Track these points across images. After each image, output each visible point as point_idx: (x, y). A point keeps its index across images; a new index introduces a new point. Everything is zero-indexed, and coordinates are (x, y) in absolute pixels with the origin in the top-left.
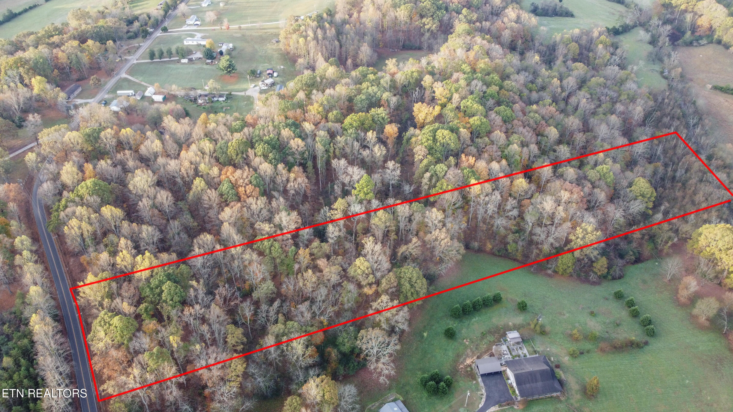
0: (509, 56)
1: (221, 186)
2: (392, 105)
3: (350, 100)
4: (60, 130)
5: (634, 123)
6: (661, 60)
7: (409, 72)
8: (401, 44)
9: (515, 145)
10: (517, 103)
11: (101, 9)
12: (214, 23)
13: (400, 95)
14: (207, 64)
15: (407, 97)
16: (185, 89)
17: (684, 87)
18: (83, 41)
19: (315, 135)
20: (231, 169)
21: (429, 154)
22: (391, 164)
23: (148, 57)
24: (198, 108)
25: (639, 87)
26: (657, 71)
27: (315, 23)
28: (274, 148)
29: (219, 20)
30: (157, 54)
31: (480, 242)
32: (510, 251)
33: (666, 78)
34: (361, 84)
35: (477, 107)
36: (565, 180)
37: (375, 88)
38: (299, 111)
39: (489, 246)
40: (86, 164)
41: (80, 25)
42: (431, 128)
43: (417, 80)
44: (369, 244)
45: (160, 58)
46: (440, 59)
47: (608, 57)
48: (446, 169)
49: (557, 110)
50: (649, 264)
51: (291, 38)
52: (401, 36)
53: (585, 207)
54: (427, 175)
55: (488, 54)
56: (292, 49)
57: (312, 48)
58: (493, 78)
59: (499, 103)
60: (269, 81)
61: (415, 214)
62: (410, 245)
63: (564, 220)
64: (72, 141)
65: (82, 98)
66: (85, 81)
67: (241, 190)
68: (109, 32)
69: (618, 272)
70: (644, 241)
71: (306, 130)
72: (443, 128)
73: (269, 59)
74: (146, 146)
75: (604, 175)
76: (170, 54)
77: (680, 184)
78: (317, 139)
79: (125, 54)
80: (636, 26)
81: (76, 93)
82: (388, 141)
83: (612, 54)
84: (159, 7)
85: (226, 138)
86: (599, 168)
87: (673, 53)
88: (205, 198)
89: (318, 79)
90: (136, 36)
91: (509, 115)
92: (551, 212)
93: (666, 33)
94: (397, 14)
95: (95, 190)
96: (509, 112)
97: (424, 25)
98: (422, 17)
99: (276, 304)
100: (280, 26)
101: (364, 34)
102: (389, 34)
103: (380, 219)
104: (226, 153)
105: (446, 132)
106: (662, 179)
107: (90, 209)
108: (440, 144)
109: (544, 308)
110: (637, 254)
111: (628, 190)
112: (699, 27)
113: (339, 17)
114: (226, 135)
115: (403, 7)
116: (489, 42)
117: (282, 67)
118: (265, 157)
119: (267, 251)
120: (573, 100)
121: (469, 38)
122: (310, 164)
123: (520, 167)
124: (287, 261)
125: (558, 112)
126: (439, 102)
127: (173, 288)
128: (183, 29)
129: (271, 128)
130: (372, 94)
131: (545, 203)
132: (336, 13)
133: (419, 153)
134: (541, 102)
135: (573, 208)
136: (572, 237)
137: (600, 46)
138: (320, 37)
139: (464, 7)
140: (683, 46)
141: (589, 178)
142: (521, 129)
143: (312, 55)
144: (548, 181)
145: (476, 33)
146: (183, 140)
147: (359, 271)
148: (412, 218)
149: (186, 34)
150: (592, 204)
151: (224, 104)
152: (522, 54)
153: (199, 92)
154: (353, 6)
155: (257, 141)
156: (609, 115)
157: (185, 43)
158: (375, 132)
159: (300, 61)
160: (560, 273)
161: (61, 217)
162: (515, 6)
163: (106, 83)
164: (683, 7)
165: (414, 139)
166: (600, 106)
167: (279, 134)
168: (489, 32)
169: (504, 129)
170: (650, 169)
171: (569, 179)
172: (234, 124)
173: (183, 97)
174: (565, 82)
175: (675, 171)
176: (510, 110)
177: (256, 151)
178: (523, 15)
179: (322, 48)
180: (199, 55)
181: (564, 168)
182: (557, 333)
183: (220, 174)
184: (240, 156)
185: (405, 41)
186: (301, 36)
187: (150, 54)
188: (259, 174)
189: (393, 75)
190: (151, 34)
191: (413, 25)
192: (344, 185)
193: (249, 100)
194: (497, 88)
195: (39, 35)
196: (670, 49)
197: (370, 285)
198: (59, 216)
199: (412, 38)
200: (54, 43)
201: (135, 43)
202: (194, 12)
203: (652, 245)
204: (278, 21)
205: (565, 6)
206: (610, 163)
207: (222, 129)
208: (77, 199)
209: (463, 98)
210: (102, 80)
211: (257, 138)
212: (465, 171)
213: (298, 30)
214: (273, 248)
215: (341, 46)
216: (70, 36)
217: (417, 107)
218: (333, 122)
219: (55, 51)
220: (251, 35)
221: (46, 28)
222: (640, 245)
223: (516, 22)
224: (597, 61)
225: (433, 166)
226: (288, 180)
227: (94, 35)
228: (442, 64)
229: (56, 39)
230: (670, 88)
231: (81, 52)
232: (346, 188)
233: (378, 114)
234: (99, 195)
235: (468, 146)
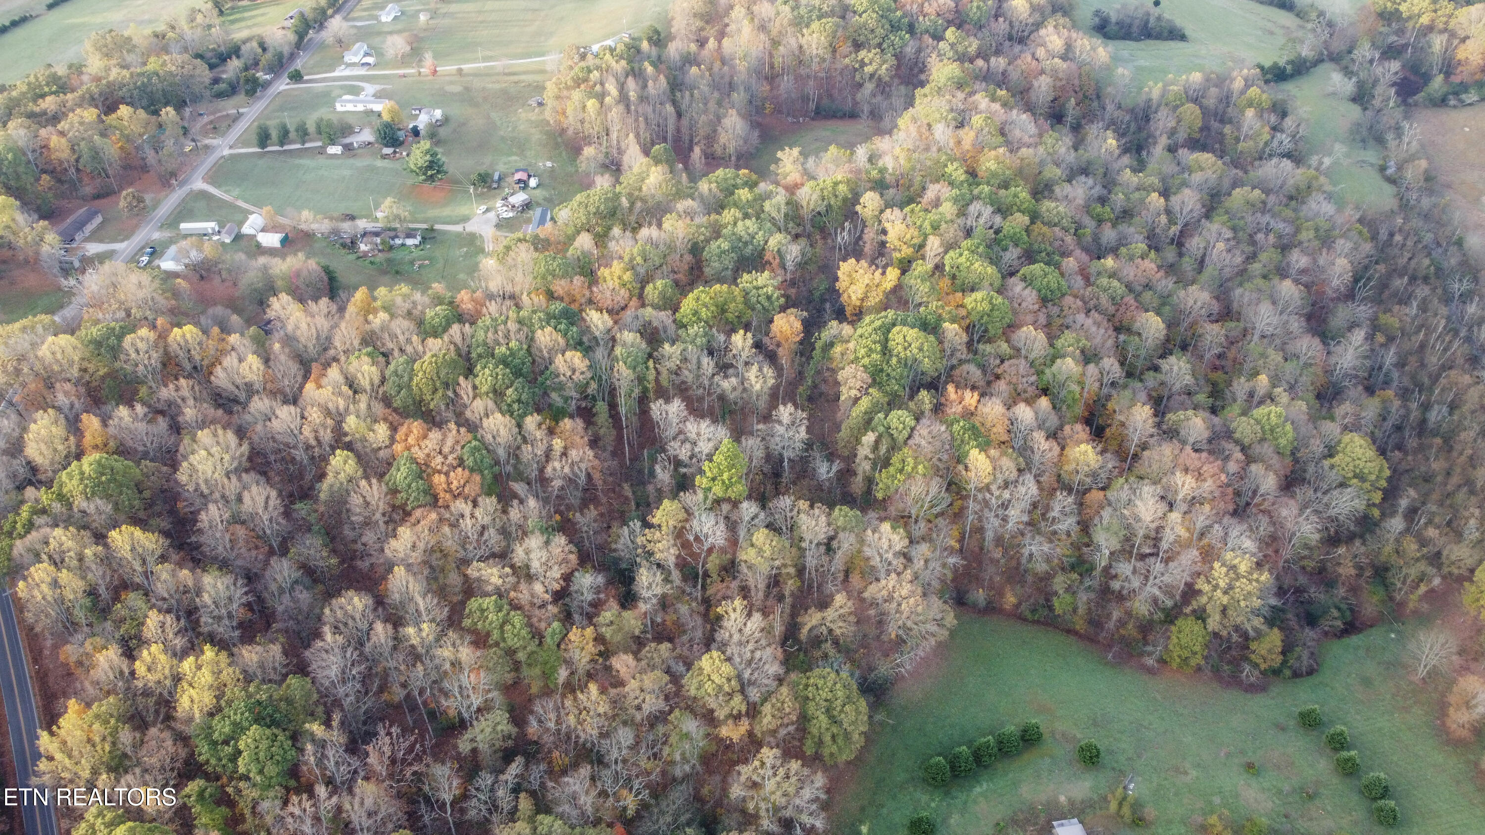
0: (1050, 138)
1: (393, 471)
2: (790, 265)
3: (696, 249)
4: (33, 328)
5: (1330, 293)
6: (1380, 140)
7: (829, 183)
8: (812, 106)
9: (1069, 360)
10: (1069, 255)
11: (161, 28)
12: (404, 60)
13: (809, 236)
14: (384, 157)
15: (824, 238)
16: (331, 219)
17: (1435, 206)
18: (110, 107)
19: (613, 339)
20: (416, 426)
21: (874, 383)
22: (785, 412)
23: (255, 142)
24: (359, 262)
25: (1340, 210)
26: (1372, 165)
27: (623, 63)
28: (517, 373)
29: (415, 53)
30: (274, 134)
31: (991, 588)
32: (1058, 611)
33: (1392, 181)
34: (719, 214)
35: (981, 268)
36: (1184, 442)
37: (751, 224)
38: (578, 280)
39: (1010, 599)
40: (84, 417)
41: (108, 69)
42: (878, 323)
43: (845, 200)
44: (733, 616)
45: (282, 144)
46: (897, 151)
47: (1266, 137)
48: (913, 423)
49: (1159, 267)
50: (1374, 637)
51: (569, 98)
52: (811, 88)
53: (1231, 508)
54: (869, 438)
55: (1002, 133)
56: (571, 121)
57: (616, 120)
58: (1015, 196)
59: (1030, 257)
60: (519, 198)
61: (841, 535)
62: (830, 614)
63: (1182, 545)
64: (59, 356)
65: (101, 241)
66: (113, 198)
67: (439, 480)
68: (171, 85)
69: (1306, 661)
70: (1362, 582)
71: (594, 328)
72: (904, 323)
73: (519, 145)
74: (225, 369)
75: (1272, 430)
76: (303, 134)
77: (1438, 441)
78: (618, 351)
79: (205, 134)
80: (1322, 61)
81: (89, 228)
82: (781, 352)
83: (1274, 129)
84: (289, 23)
85: (409, 349)
86: (1260, 412)
87: (1406, 125)
88: (355, 500)
89: (625, 202)
90: (233, 90)
91: (1054, 286)
92: (1153, 526)
93: (1389, 77)
94: (803, 41)
95: (101, 483)
96: (1052, 278)
97: (863, 64)
98: (858, 46)
99: (515, 768)
100: (548, 68)
101: (732, 86)
102: (786, 84)
103: (760, 551)
104: (409, 387)
105: (912, 333)
106: (1399, 428)
107: (86, 534)
108: (899, 362)
109: (1139, 757)
110: (1348, 613)
111: (1326, 463)
112: (1459, 63)
113: (674, 49)
114: (409, 341)
115: (815, 25)
116: (1004, 105)
117: (549, 164)
118: (497, 394)
119: (496, 635)
120: (1195, 244)
121: (960, 95)
122: (601, 407)
123: (1079, 410)
124: (542, 656)
125: (1161, 273)
126: (897, 255)
127: (264, 744)
128: (336, 74)
129: (512, 326)
130: (746, 238)
131: (1138, 503)
132: (670, 38)
133: (851, 382)
134: (1123, 250)
135: (1203, 515)
136: (1202, 585)
137: (1250, 113)
138: (632, 95)
139: (950, 23)
140: (1426, 107)
141: (1237, 435)
142: (1081, 318)
143: (614, 136)
144: (1144, 447)
145: (978, 86)
146: (312, 351)
147: (709, 687)
148: (835, 544)
149: (342, 87)
150: (1245, 499)
151: (416, 253)
152: (1076, 128)
153: (362, 224)
154: (707, 22)
155: (480, 356)
156: (1276, 280)
157: (339, 107)
158: (749, 335)
159: (589, 151)
160: (1174, 666)
161: (15, 552)
162: (1061, 21)
163: (155, 207)
164: (1425, 20)
165: (838, 349)
166: (1252, 257)
167: (531, 340)
168: (1002, 80)
169: (1042, 319)
170: (1371, 408)
171: (1191, 440)
172: (429, 313)
173: (326, 237)
174: (1175, 200)
175: (1426, 407)
176: (1056, 273)
177: (477, 381)
178: (1079, 42)
179: (636, 120)
180: (367, 136)
181: (1181, 414)
182: (1170, 822)
183: (392, 440)
184: (440, 393)
185: (820, 98)
186: (591, 94)
187: (259, 134)
188: (482, 441)
189: (791, 189)
190: (266, 85)
191: (839, 66)
192: (678, 463)
193: (473, 242)
194: (1027, 220)
195: (14, 94)
196: (1398, 114)
197: (737, 717)
198: (11, 547)
199: (835, 93)
200: (44, 113)
201: (229, 106)
202: (363, 35)
203: (1381, 593)
204: (543, 55)
205: (1167, 16)
206: (1285, 398)
207: (401, 326)
208: (57, 507)
209: (949, 247)
210: (148, 198)
211: (480, 350)
212: (956, 427)
213: (586, 80)
214: (508, 627)
215: (679, 115)
216: (82, 98)
217: (846, 268)
218: (656, 307)
219: (43, 132)
220: (484, 89)
221: (32, 79)
222: (1354, 590)
223: (1064, 58)
224: (1241, 146)
225: (881, 415)
226: (548, 456)
227: (135, 92)
228: (902, 162)
229: (49, 103)
230: (1404, 206)
231: (103, 135)
232: (683, 470)
233: (757, 288)
234: (108, 497)
235: (961, 362)
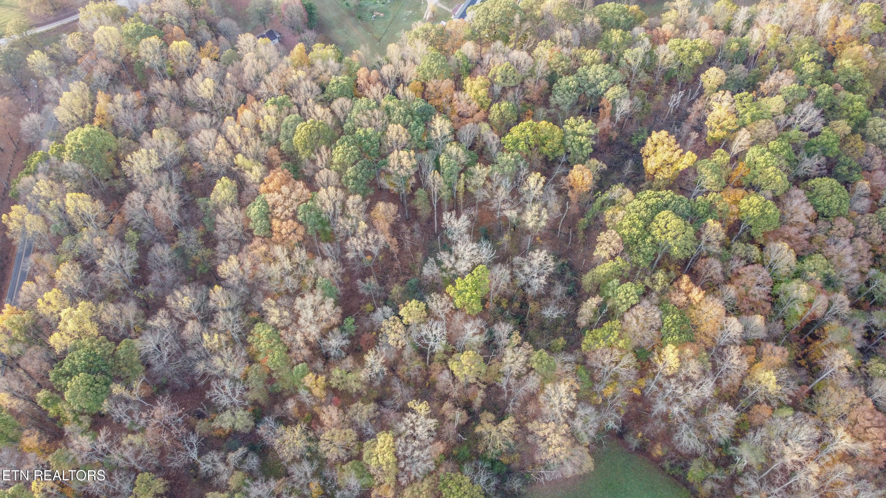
1: (251, 206)
2: (618, 117)
3: (552, 77)
7: (690, 46)
20: (278, 176)
21: (623, 253)
22: (539, 256)
28: (364, 155)
32: (690, 478)
34: (586, 49)
35: (773, 173)
36: (869, 394)
40: (99, 93)
42: (653, 200)
43: (695, 65)
48: (635, 301)
54: (595, 301)
64: (103, 42)
67: (276, 223)
71: (434, 133)
72: (674, 209)
78: (443, 158)
88: (220, 220)
91: (834, 206)
96: (838, 197)
104: (291, 140)
105: (675, 222)
108: (652, 242)
118: (344, 166)
126: (710, 134)
127: (83, 389)
129: (377, 113)
133: (606, 245)
158: (544, 177)
165: (611, 211)
167: (384, 130)
169: (801, 241)
171: (876, 396)
172: (333, 80)
176: (844, 194)
177: (333, 153)
183: (261, 180)
188: (315, 203)
189: (657, 41)
209: (757, 142)
211: (349, 125)
217: (655, 137)
218: (492, 125)
225: (616, 282)
233: (575, 133)
234: (82, 162)
235: (709, 255)
